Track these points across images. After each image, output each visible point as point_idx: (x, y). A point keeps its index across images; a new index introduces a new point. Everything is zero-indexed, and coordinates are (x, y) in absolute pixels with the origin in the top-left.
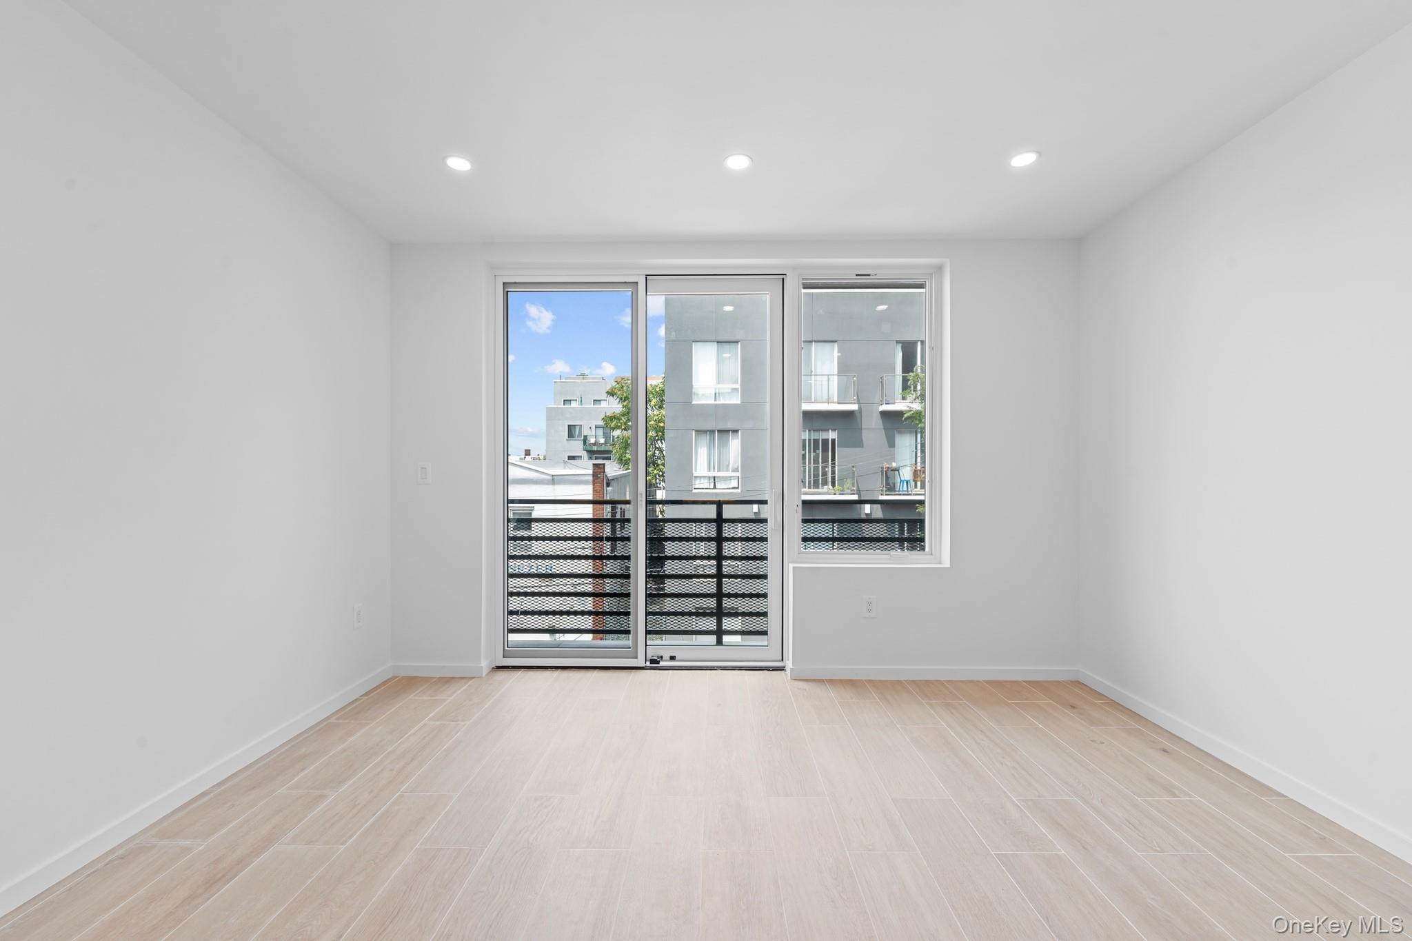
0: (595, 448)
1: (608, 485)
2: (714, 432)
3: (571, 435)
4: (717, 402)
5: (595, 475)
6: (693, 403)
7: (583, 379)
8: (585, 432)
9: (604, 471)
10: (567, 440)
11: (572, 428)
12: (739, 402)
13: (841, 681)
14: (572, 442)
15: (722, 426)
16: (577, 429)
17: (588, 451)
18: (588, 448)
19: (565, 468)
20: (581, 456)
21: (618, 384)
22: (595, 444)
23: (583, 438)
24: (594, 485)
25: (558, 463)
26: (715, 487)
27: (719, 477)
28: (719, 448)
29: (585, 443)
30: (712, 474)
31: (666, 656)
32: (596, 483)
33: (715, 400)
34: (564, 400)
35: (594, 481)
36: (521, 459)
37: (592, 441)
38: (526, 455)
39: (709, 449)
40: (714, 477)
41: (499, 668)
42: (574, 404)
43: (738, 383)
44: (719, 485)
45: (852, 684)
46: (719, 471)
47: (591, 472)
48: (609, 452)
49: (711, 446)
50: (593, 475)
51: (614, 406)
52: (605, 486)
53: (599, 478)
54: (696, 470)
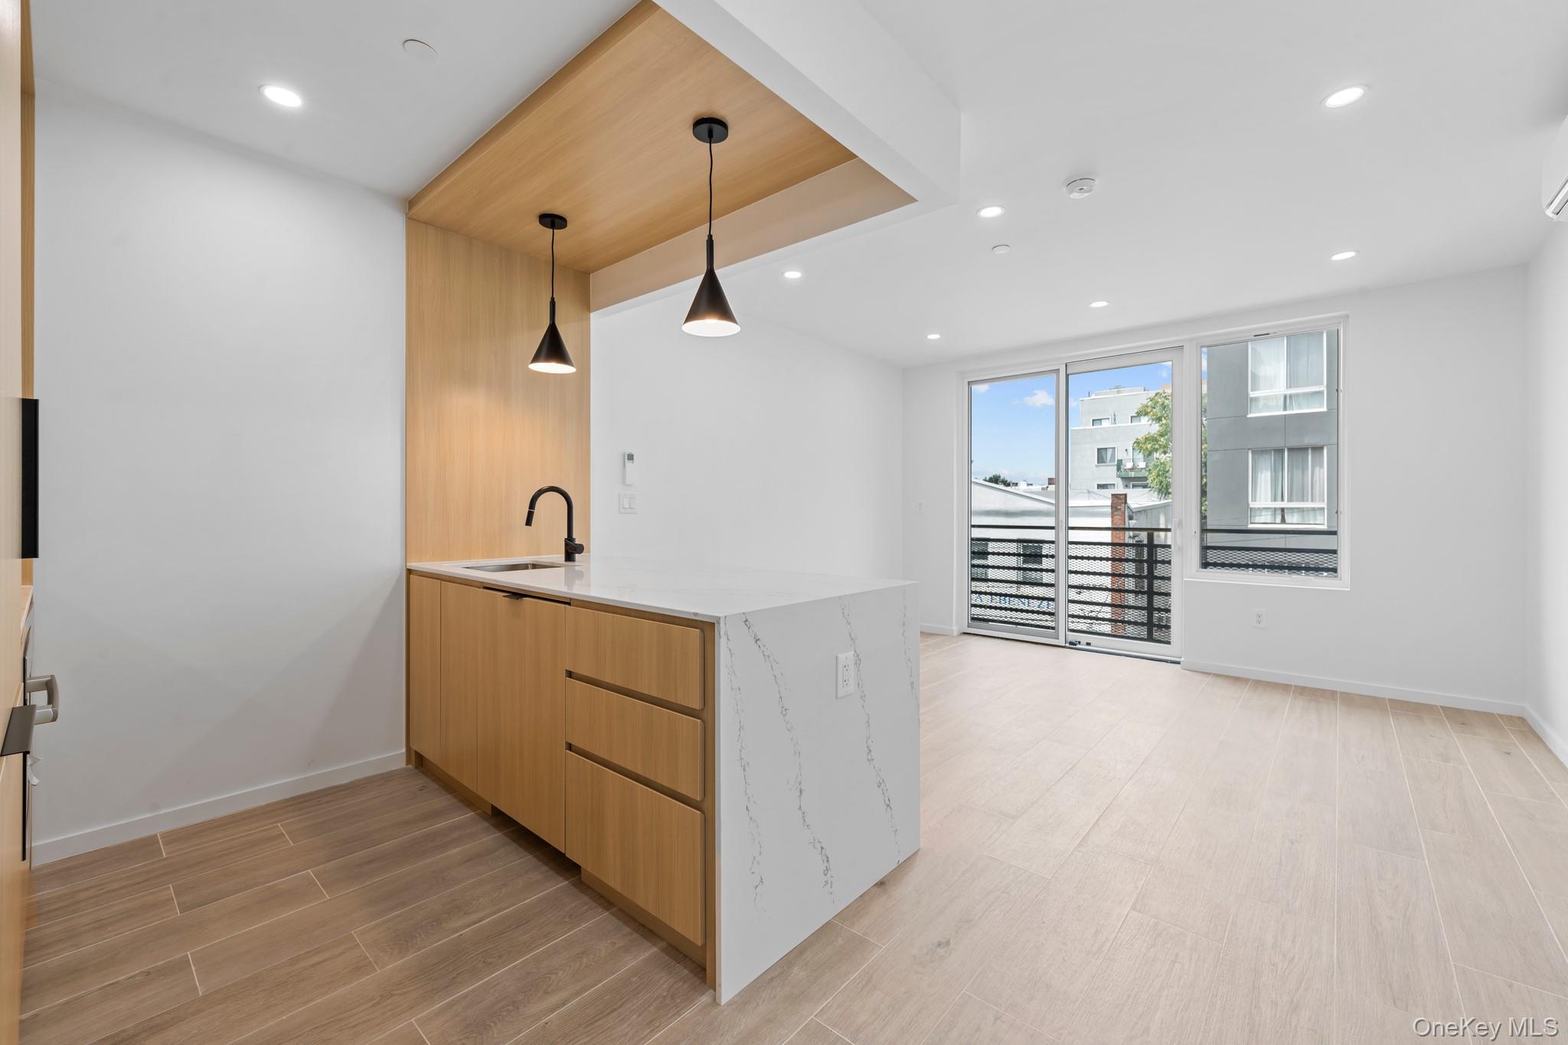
0: (1133, 474)
1: (1131, 518)
2: (1282, 451)
3: (1101, 459)
4: (1288, 412)
5: (1114, 507)
6: (1249, 416)
7: (1118, 392)
8: (1119, 455)
9: (1126, 502)
10: (1096, 466)
11: (1103, 452)
12: (1325, 409)
13: (1227, 676)
14: (1102, 468)
15: (1294, 442)
16: (1109, 452)
17: (1122, 478)
18: (1123, 474)
19: (1089, 499)
20: (1114, 485)
21: (1151, 400)
22: (1132, 469)
23: (1116, 463)
24: (1112, 517)
25: (1081, 492)
26: (1283, 521)
27: (1288, 509)
28: (1290, 470)
29: (1119, 469)
30: (1279, 504)
31: (1084, 642)
32: (1115, 515)
33: (1285, 409)
34: (1093, 420)
35: (1112, 513)
36: (1043, 489)
37: (1129, 465)
38: (1049, 484)
39: (1275, 471)
40: (1283, 510)
41: (965, 633)
42: (1105, 424)
43: (1322, 384)
44: (1290, 517)
45: (1237, 680)
46: (1290, 500)
47: (1109, 502)
48: (1145, 478)
49: (1277, 470)
50: (1112, 507)
51: (1147, 427)
52: (1127, 519)
53: (1120, 509)
54: (1254, 500)
